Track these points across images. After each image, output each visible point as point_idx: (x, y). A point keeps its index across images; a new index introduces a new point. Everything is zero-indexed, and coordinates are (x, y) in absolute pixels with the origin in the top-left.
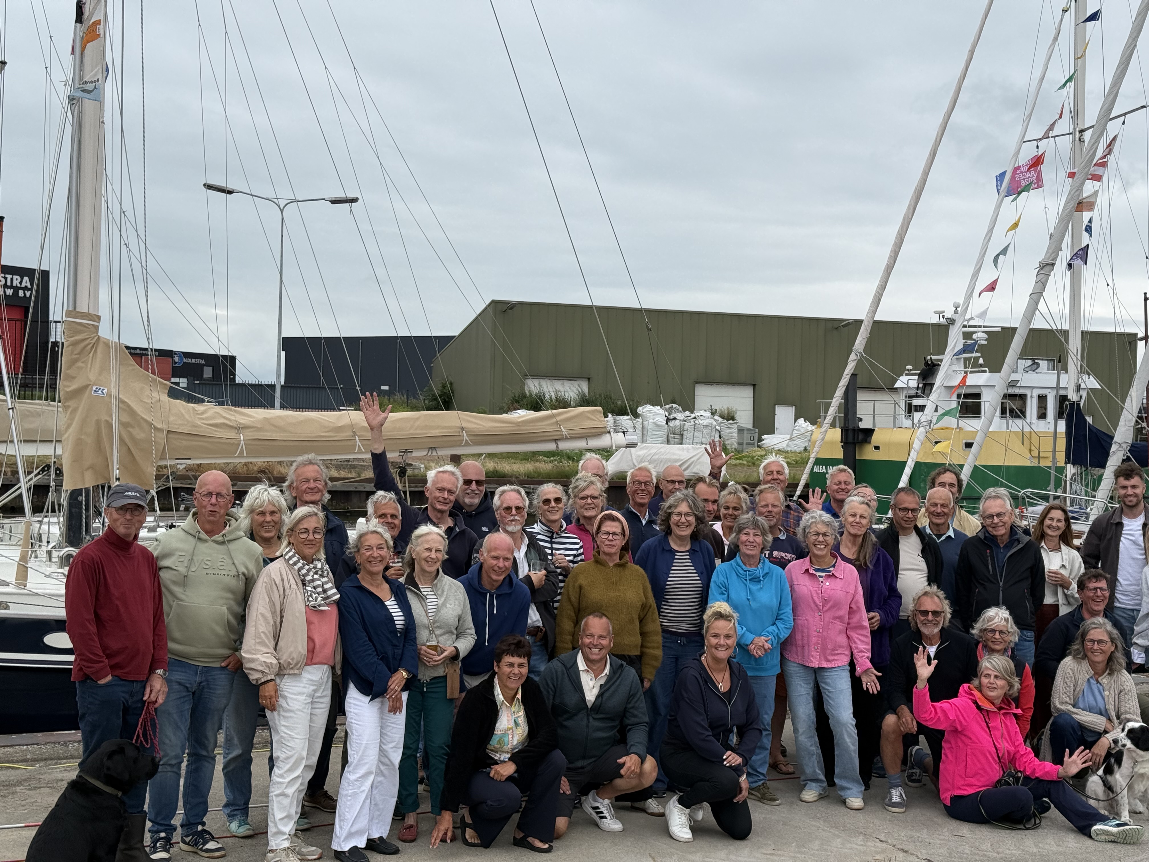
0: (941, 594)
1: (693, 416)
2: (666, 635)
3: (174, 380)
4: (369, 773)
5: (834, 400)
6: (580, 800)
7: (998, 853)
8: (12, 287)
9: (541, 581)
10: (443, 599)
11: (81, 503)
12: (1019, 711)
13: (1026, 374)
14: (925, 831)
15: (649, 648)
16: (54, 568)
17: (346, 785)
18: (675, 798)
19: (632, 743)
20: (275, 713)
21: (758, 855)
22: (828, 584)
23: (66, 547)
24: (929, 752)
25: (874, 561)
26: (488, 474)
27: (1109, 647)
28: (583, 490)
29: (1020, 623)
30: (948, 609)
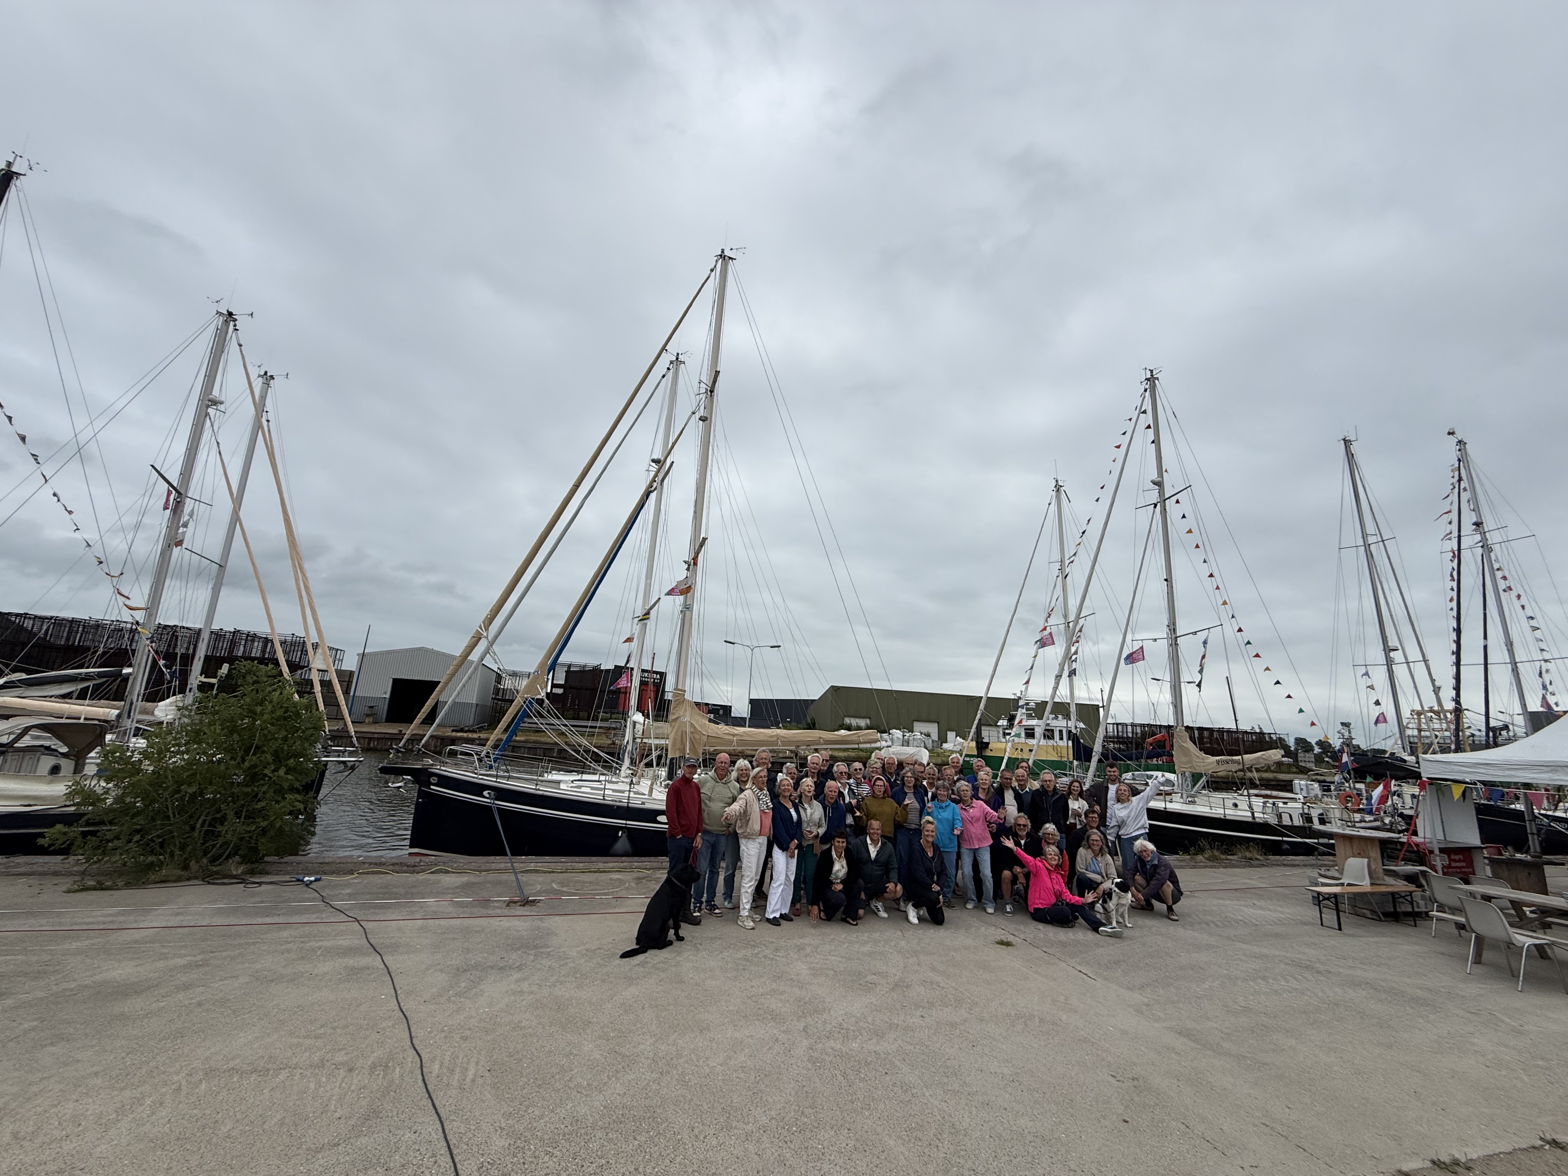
1: (913, 734)
2: (905, 829)
3: (711, 715)
4: (781, 884)
5: (972, 730)
6: (869, 902)
8: (655, 678)
9: (854, 804)
10: (813, 810)
12: (1062, 871)
13: (1053, 721)
14: (1023, 926)
17: (772, 888)
18: (911, 904)
19: (891, 878)
27: (1099, 843)
28: (871, 766)
29: (1059, 830)
30: (1029, 824)
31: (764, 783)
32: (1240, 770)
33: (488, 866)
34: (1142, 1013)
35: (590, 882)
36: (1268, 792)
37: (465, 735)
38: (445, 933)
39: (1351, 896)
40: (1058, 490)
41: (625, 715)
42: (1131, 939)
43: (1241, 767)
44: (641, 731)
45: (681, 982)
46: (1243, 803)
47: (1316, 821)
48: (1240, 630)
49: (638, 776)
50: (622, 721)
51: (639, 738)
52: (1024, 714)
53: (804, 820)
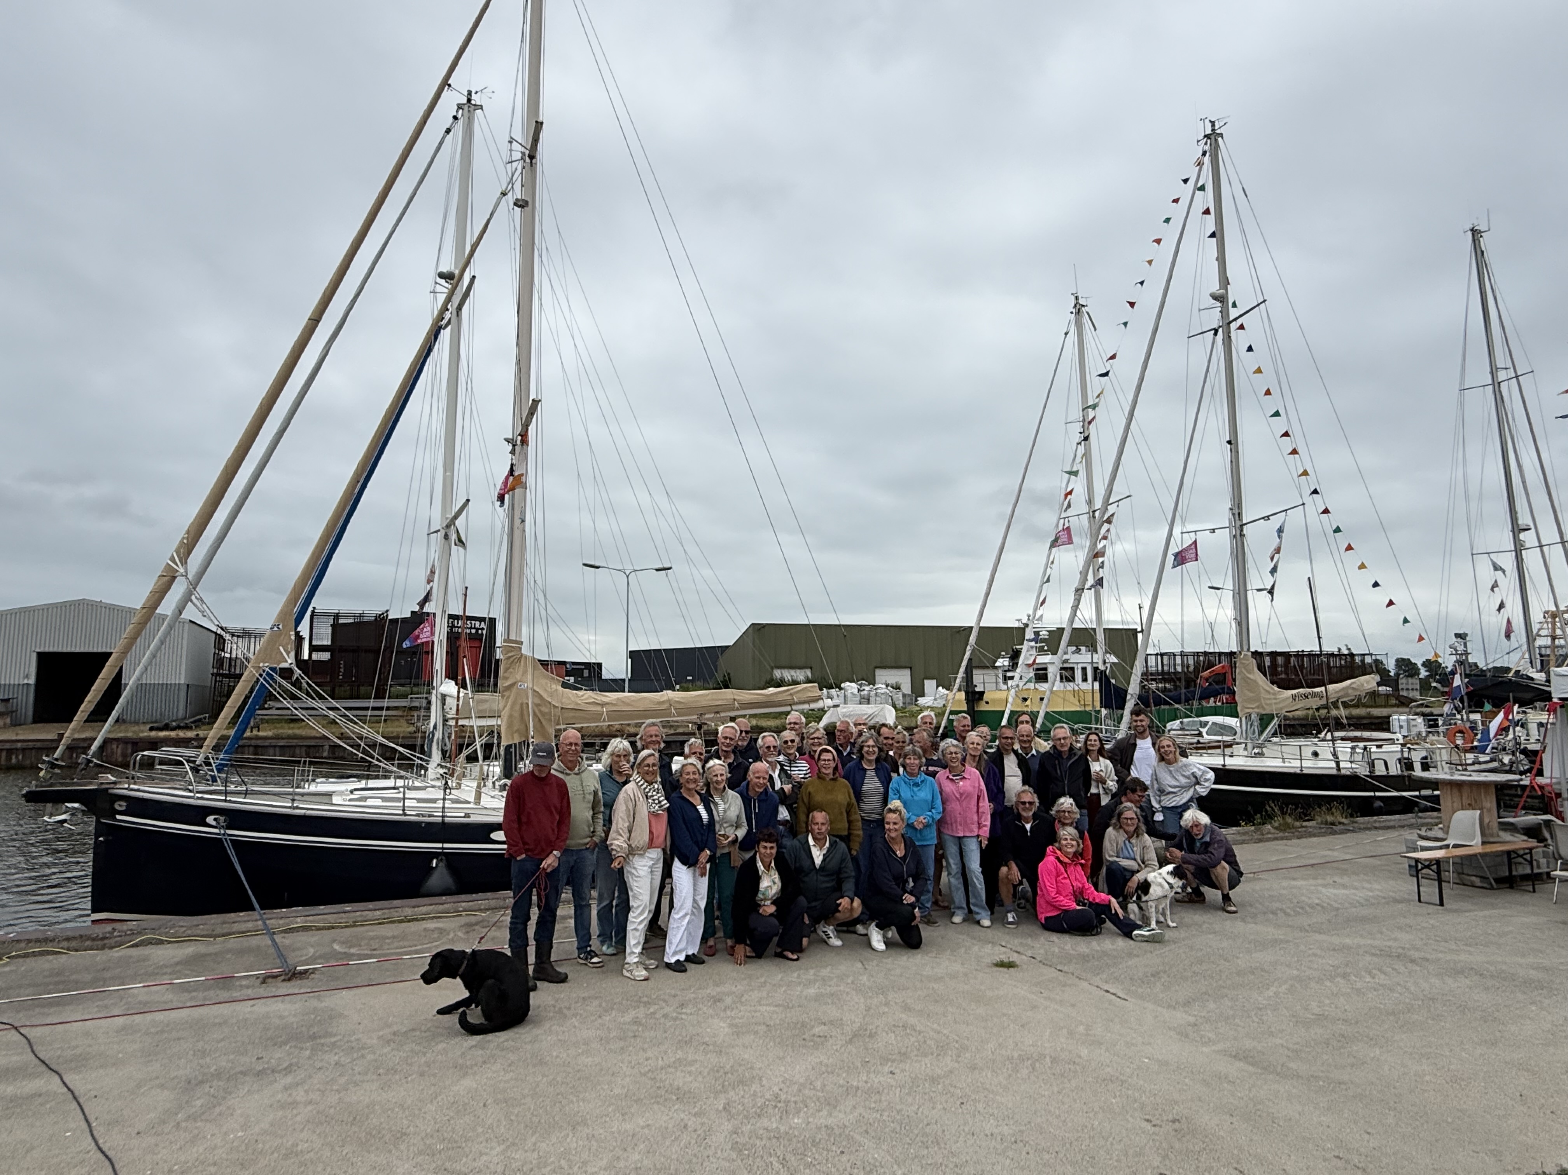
0: (1031, 789)
1: (875, 688)
2: (864, 822)
3: (567, 678)
4: (686, 914)
5: (960, 675)
6: (815, 928)
8: (475, 628)
9: (788, 791)
10: (728, 805)
11: (512, 753)
12: (1083, 861)
13: (1073, 656)
14: (1030, 939)
15: (853, 830)
16: (497, 792)
17: (673, 922)
18: (874, 924)
19: (845, 890)
20: (630, 877)
21: (926, 958)
22: (962, 783)
24: (1030, 890)
25: (987, 771)
26: (752, 728)
27: (1135, 821)
28: (812, 734)
29: (1079, 805)
30: (1037, 800)
31: (654, 773)
32: (1325, 707)
33: (226, 929)
34: (1187, 1036)
35: (394, 937)
36: (1358, 734)
37: (173, 734)
38: (163, 1031)
39: (1459, 861)
40: (1078, 312)
41: (429, 684)
42: (1174, 942)
43: (1323, 702)
44: (455, 708)
45: (542, 1063)
46: (1325, 751)
47: (1417, 766)
48: (1326, 511)
49: (455, 775)
50: (425, 696)
51: (453, 719)
52: (1032, 647)
53: (716, 818)
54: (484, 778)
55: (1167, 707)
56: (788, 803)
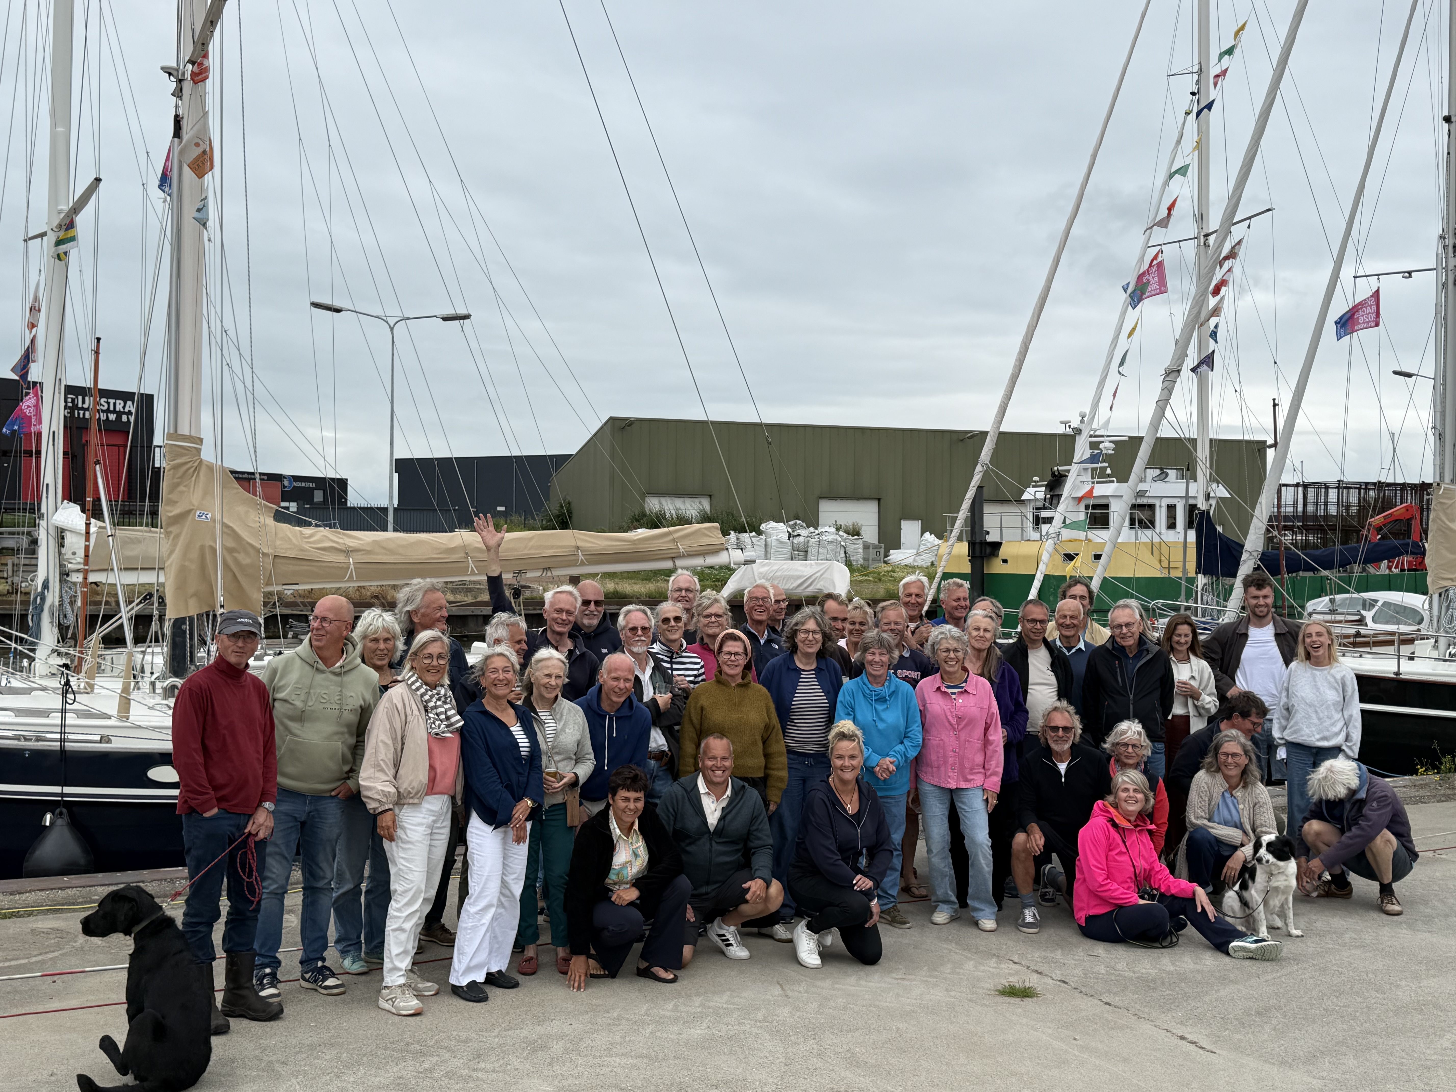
0: (1071, 709)
1: (817, 532)
2: (791, 756)
3: (283, 504)
4: (489, 906)
5: (961, 513)
6: (705, 928)
7: (1134, 972)
8: (114, 411)
9: (666, 704)
10: (562, 723)
11: (185, 632)
12: (1153, 827)
13: (1154, 485)
14: (1060, 951)
15: (773, 769)
16: (158, 700)
17: (466, 918)
18: (803, 923)
19: (757, 867)
20: (393, 843)
21: (889, 980)
22: (961, 701)
23: (170, 677)
24: (1062, 870)
25: (999, 676)
26: (607, 596)
27: (1243, 761)
28: (707, 608)
29: (1151, 735)
30: (1079, 724)
31: (439, 670)
41: (34, 509)
42: (1298, 963)
44: (81, 553)
49: (84, 671)
50: (26, 529)
51: (78, 571)
52: (1086, 469)
53: (543, 746)
54: (135, 673)
55: (1311, 574)
56: (666, 723)
